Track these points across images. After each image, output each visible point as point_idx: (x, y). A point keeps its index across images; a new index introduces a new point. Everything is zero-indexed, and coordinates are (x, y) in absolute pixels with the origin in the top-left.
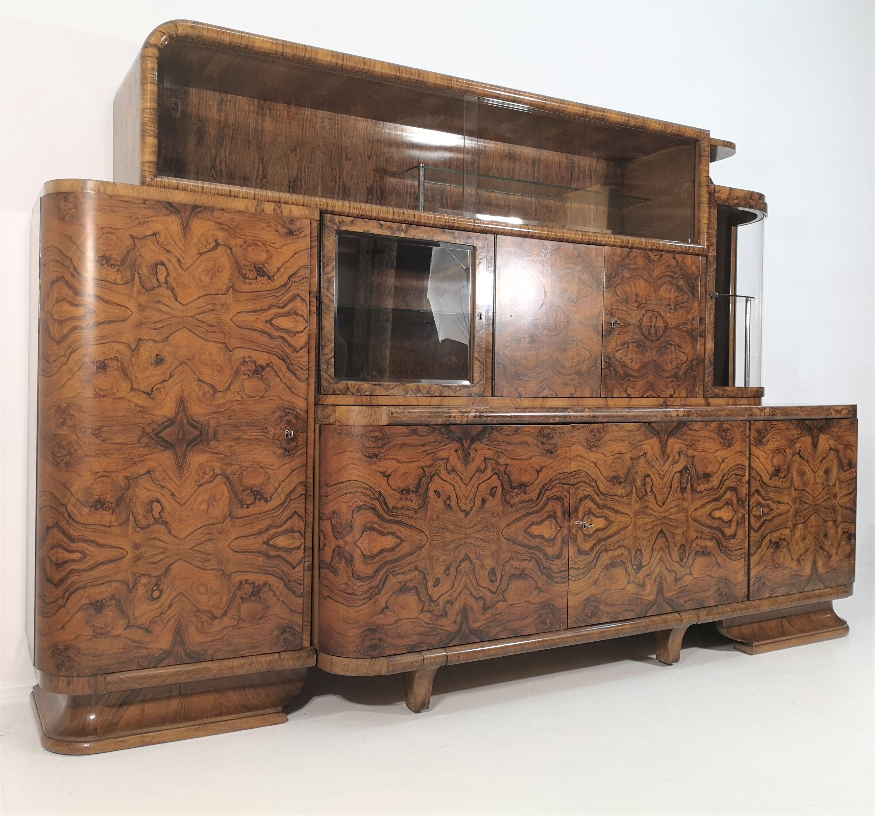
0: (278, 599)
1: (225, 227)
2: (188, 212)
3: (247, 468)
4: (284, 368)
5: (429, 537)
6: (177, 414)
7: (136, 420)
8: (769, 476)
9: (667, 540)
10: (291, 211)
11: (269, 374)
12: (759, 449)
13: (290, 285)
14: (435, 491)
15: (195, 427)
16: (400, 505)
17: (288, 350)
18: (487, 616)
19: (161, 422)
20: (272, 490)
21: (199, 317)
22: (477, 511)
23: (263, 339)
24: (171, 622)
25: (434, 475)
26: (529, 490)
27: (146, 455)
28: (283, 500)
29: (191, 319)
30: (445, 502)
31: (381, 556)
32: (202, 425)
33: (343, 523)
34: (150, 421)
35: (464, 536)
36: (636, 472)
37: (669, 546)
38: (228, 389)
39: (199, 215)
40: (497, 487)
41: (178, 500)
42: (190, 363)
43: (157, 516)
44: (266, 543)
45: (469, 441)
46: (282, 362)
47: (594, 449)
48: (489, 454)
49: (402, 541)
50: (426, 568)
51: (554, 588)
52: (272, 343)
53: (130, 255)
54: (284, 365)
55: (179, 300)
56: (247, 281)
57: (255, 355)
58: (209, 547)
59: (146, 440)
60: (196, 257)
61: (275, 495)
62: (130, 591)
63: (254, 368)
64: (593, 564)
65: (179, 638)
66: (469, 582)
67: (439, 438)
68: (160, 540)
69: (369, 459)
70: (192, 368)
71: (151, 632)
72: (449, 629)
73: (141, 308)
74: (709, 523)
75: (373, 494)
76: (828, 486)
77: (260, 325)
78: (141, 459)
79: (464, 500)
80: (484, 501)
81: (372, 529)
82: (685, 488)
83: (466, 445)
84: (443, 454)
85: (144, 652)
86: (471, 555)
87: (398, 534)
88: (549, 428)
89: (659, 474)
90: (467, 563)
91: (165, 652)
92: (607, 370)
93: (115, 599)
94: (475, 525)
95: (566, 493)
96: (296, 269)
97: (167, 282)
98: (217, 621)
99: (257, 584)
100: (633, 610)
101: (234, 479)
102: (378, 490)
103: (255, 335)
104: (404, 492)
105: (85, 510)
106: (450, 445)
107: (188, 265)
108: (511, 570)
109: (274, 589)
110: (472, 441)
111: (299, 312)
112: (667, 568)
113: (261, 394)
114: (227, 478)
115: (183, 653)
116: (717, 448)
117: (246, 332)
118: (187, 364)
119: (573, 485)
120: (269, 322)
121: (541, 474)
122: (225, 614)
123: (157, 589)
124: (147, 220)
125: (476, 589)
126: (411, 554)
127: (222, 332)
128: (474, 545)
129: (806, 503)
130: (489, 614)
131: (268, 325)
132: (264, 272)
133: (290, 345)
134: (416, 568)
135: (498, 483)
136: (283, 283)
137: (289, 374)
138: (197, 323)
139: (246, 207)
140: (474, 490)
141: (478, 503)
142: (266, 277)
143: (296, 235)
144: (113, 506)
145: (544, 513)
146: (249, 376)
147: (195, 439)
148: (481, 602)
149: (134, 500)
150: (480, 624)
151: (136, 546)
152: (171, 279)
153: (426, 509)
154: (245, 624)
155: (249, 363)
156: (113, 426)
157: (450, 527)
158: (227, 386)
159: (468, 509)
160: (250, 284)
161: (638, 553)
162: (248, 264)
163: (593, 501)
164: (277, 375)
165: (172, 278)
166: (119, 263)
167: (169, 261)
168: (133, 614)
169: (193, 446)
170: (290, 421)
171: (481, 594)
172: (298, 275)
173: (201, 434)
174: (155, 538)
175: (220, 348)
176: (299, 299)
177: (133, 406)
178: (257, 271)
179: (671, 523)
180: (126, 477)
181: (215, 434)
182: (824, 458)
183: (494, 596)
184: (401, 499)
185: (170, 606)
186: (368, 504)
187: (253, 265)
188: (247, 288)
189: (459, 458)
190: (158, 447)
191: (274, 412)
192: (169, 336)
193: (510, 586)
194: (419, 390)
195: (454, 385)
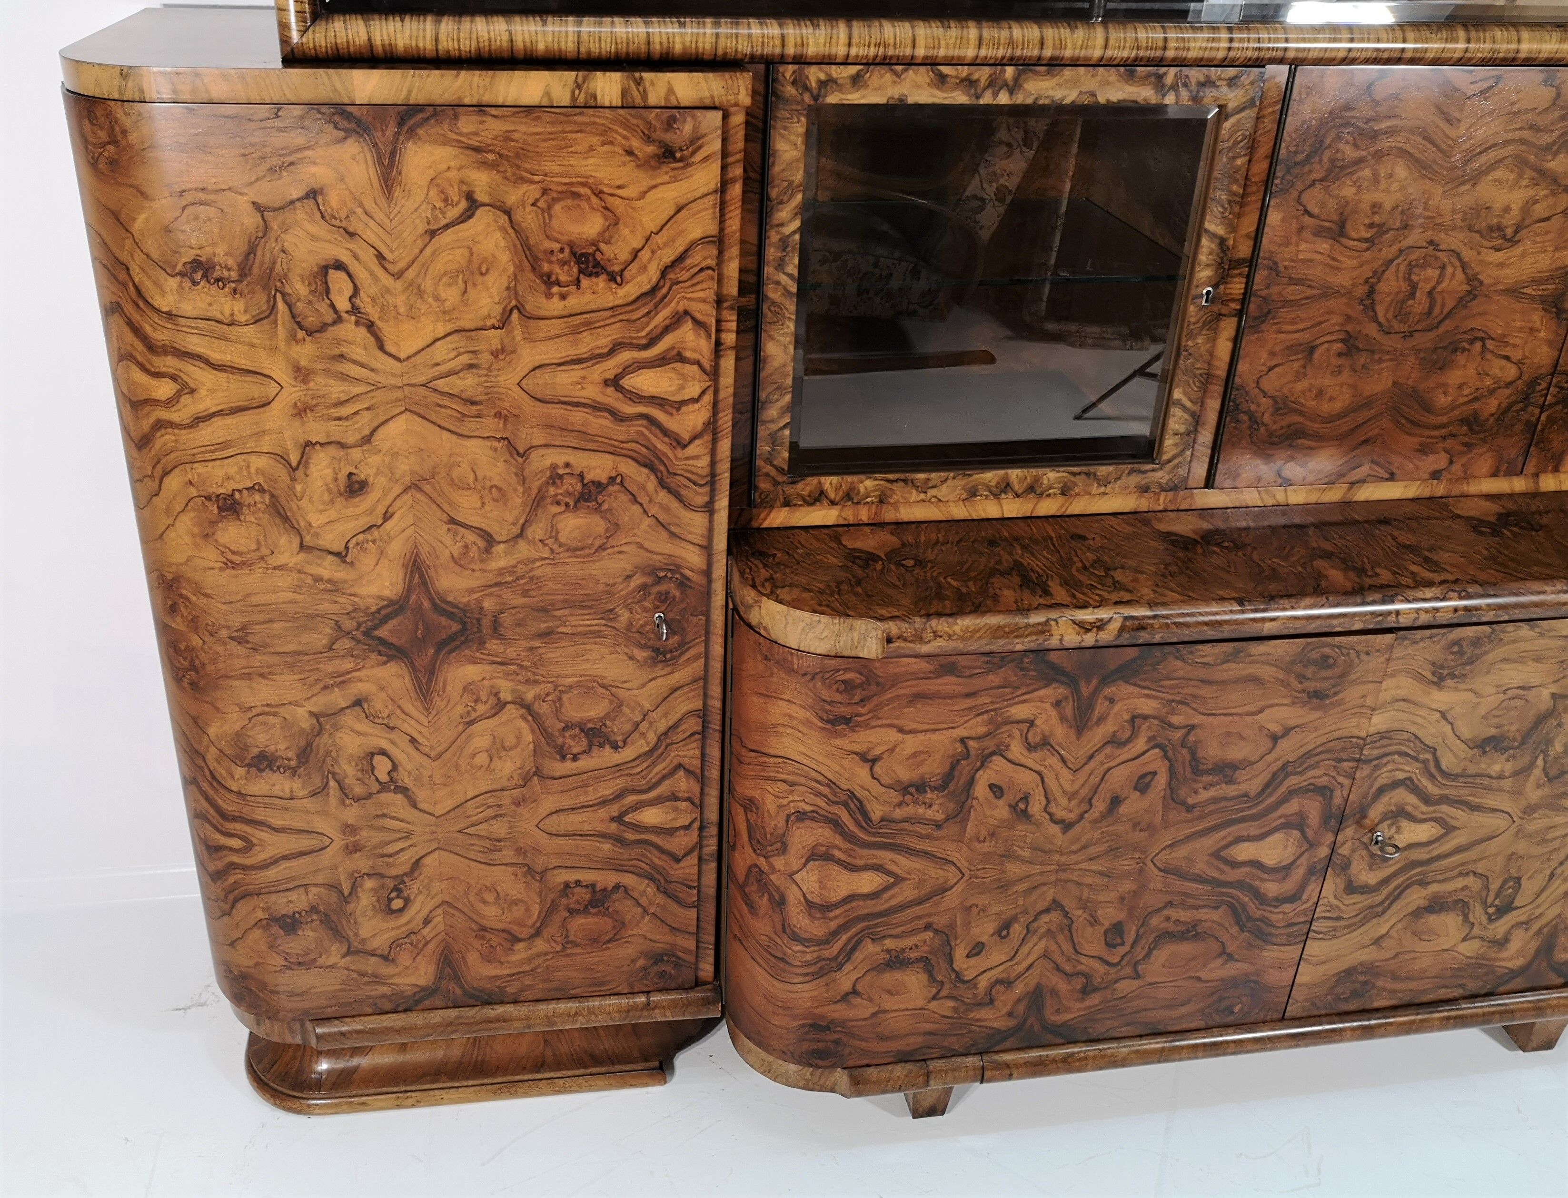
0: (645, 911)
1: (491, 157)
2: (392, 128)
3: (570, 687)
4: (652, 484)
5: (966, 872)
6: (409, 591)
7: (321, 607)
10: (671, 91)
11: (616, 500)
13: (664, 290)
14: (991, 786)
15: (451, 616)
16: (899, 813)
17: (662, 445)
18: (1088, 1003)
19: (374, 609)
20: (628, 727)
21: (440, 384)
22: (1095, 822)
23: (600, 423)
24: (431, 946)
25: (993, 753)
26: (1241, 775)
27: (349, 673)
28: (652, 744)
29: (421, 390)
30: (1013, 807)
31: (848, 906)
32: (464, 611)
33: (768, 830)
34: (350, 609)
35: (1054, 867)
38: (521, 535)
39: (420, 131)
40: (1155, 773)
41: (426, 750)
42: (427, 488)
43: (383, 777)
44: (619, 819)
45: (1094, 682)
46: (645, 471)
47: (1449, 683)
48: (1147, 706)
49: (899, 879)
50: (952, 926)
52: (621, 432)
53: (259, 253)
54: (653, 478)
55: (390, 348)
56: (555, 289)
57: (581, 461)
58: (499, 828)
59: (345, 644)
60: (420, 243)
61: (636, 735)
62: (346, 900)
63: (579, 487)
64: (1380, 909)
65: (448, 970)
66: (1054, 947)
67: (1014, 679)
68: (393, 818)
69: (829, 726)
70: (434, 496)
71: (393, 960)
72: (995, 1025)
73: (302, 374)
75: (834, 793)
77: (591, 392)
78: (339, 680)
79: (1063, 801)
80: (1116, 801)
81: (827, 857)
83: (1085, 690)
84: (1020, 711)
85: (385, 990)
86: (1066, 903)
87: (892, 867)
88: (1329, 645)
90: (1055, 916)
91: (423, 989)
93: (317, 912)
94: (1084, 847)
95: (1342, 779)
96: (681, 249)
97: (355, 310)
98: (520, 946)
99: (599, 887)
100: (1462, 985)
101: (544, 709)
102: (845, 787)
103: (578, 417)
104: (912, 790)
105: (240, 772)
106: (1042, 692)
107: (402, 265)
108: (1165, 925)
109: (636, 895)
110: (1106, 680)
111: (688, 354)
113: (598, 543)
114: (528, 708)
115: (458, 991)
117: (557, 411)
118: (420, 490)
119: (1369, 762)
120: (614, 382)
121: (1283, 743)
122: (537, 933)
123: (398, 897)
124: (288, 160)
125: (1069, 959)
126: (919, 902)
127: (498, 415)
128: (1078, 884)
130: (1094, 1000)
131: (610, 390)
132: (597, 264)
133: (665, 432)
134: (928, 927)
135: (1161, 767)
136: (647, 287)
137: (663, 496)
138: (436, 398)
139: (547, 94)
140: (1094, 780)
141: (1100, 806)
142: (603, 277)
143: (681, 160)
144: (293, 763)
145: (1275, 818)
146: (567, 505)
147: (452, 638)
148: (1078, 983)
149: (334, 754)
150: (1071, 1016)
151: (349, 829)
152: (364, 302)
153: (965, 821)
154: (578, 950)
155: (568, 480)
156: (270, 621)
157: (1020, 852)
158: (516, 530)
159: (1072, 816)
160: (563, 297)
161: (1509, 885)
162: (556, 246)
163: (1415, 790)
164: (635, 500)
165: (366, 299)
166: (234, 275)
167: (355, 256)
168: (356, 935)
169: (450, 652)
170: (668, 593)
171: (1080, 967)
172: (689, 262)
173: (464, 629)
174: (384, 815)
175: (495, 450)
176: (689, 324)
177: (309, 580)
178: (578, 262)
180: (312, 714)
181: (496, 625)
183: (1112, 970)
184: (900, 804)
185: (427, 922)
186: (822, 812)
187: (567, 251)
188: (555, 306)
189: (1063, 718)
190: (374, 656)
191: (629, 577)
192: (372, 434)
193: (1155, 952)
194: (1008, 485)
195: (1103, 470)
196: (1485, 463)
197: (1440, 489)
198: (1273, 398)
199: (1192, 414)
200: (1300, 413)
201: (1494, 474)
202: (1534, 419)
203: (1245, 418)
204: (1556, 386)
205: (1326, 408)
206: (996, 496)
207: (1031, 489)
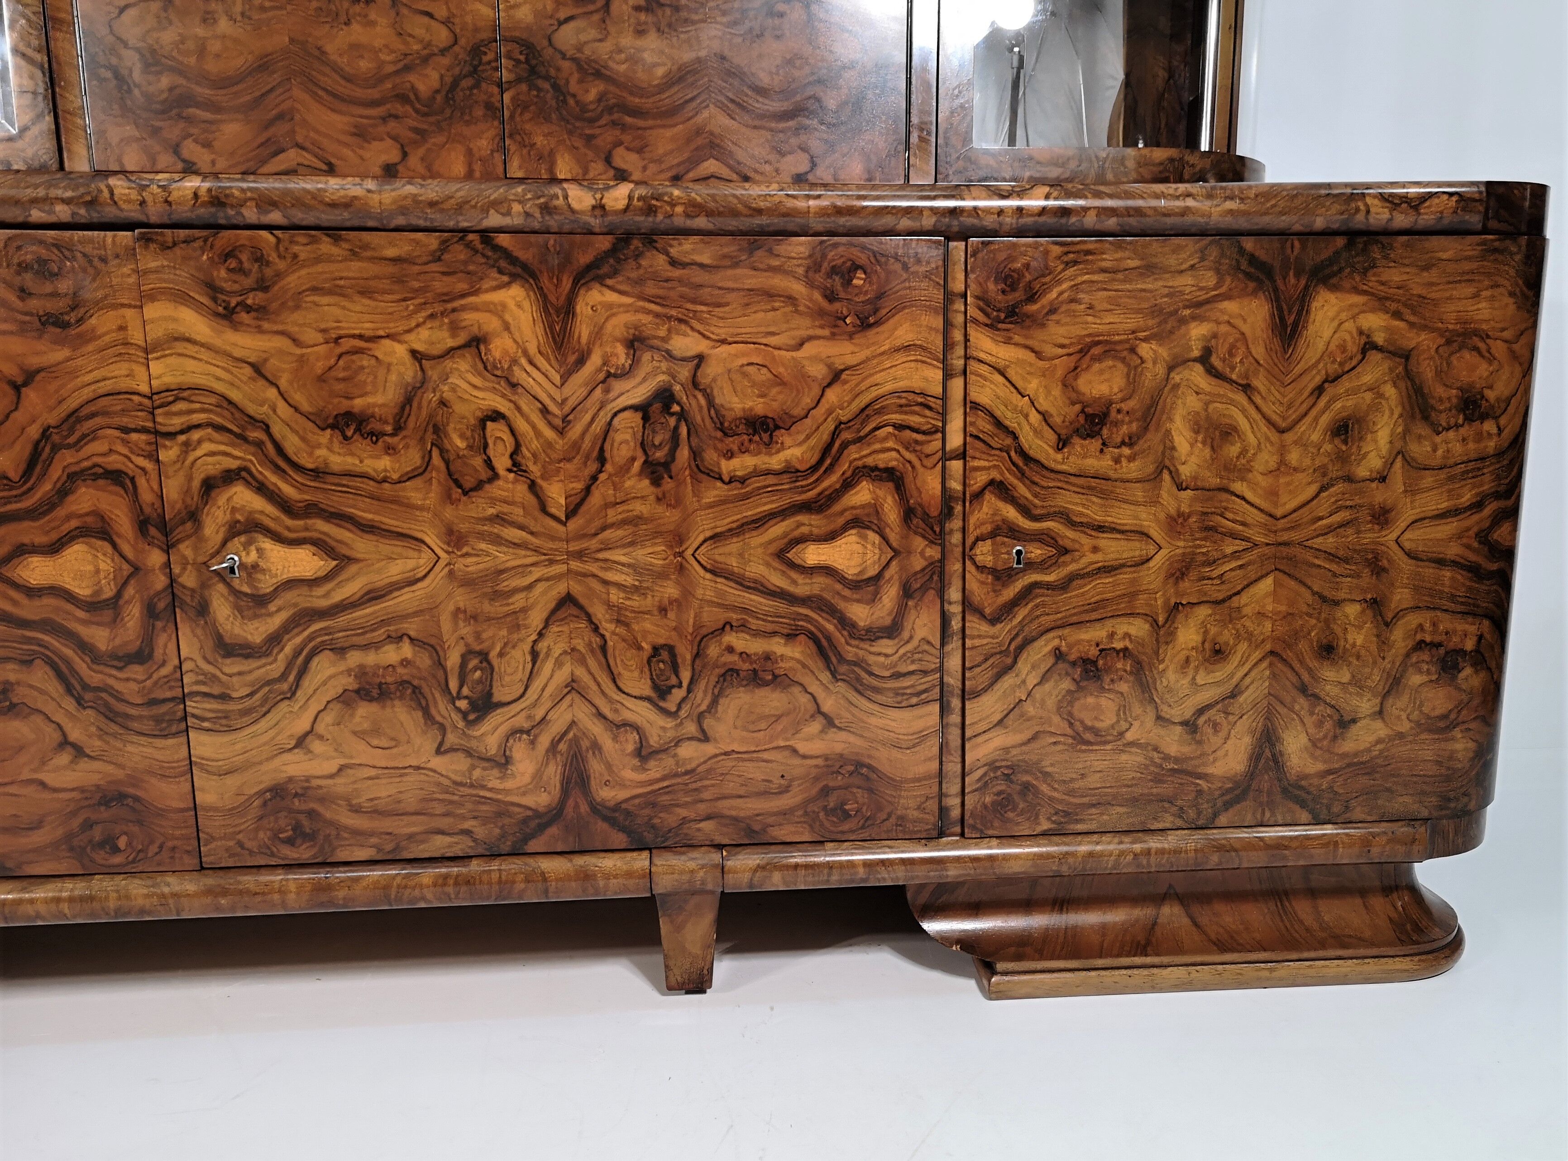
8: (1052, 437)
9: (596, 629)
12: (1008, 341)
36: (443, 403)
37: (604, 648)
47: (244, 317)
51: (130, 748)
64: (285, 686)
74: (777, 580)
76: (1349, 479)
82: (667, 465)
88: (41, 242)
89: (545, 411)
92: (524, 87)
95: (141, 461)
100: (467, 832)
112: (600, 715)
116: (804, 333)
119: (171, 435)
121: (30, 395)
129: (1234, 536)
145: (62, 519)
161: (473, 662)
163: (261, 489)
179: (611, 576)
182: (1332, 379)
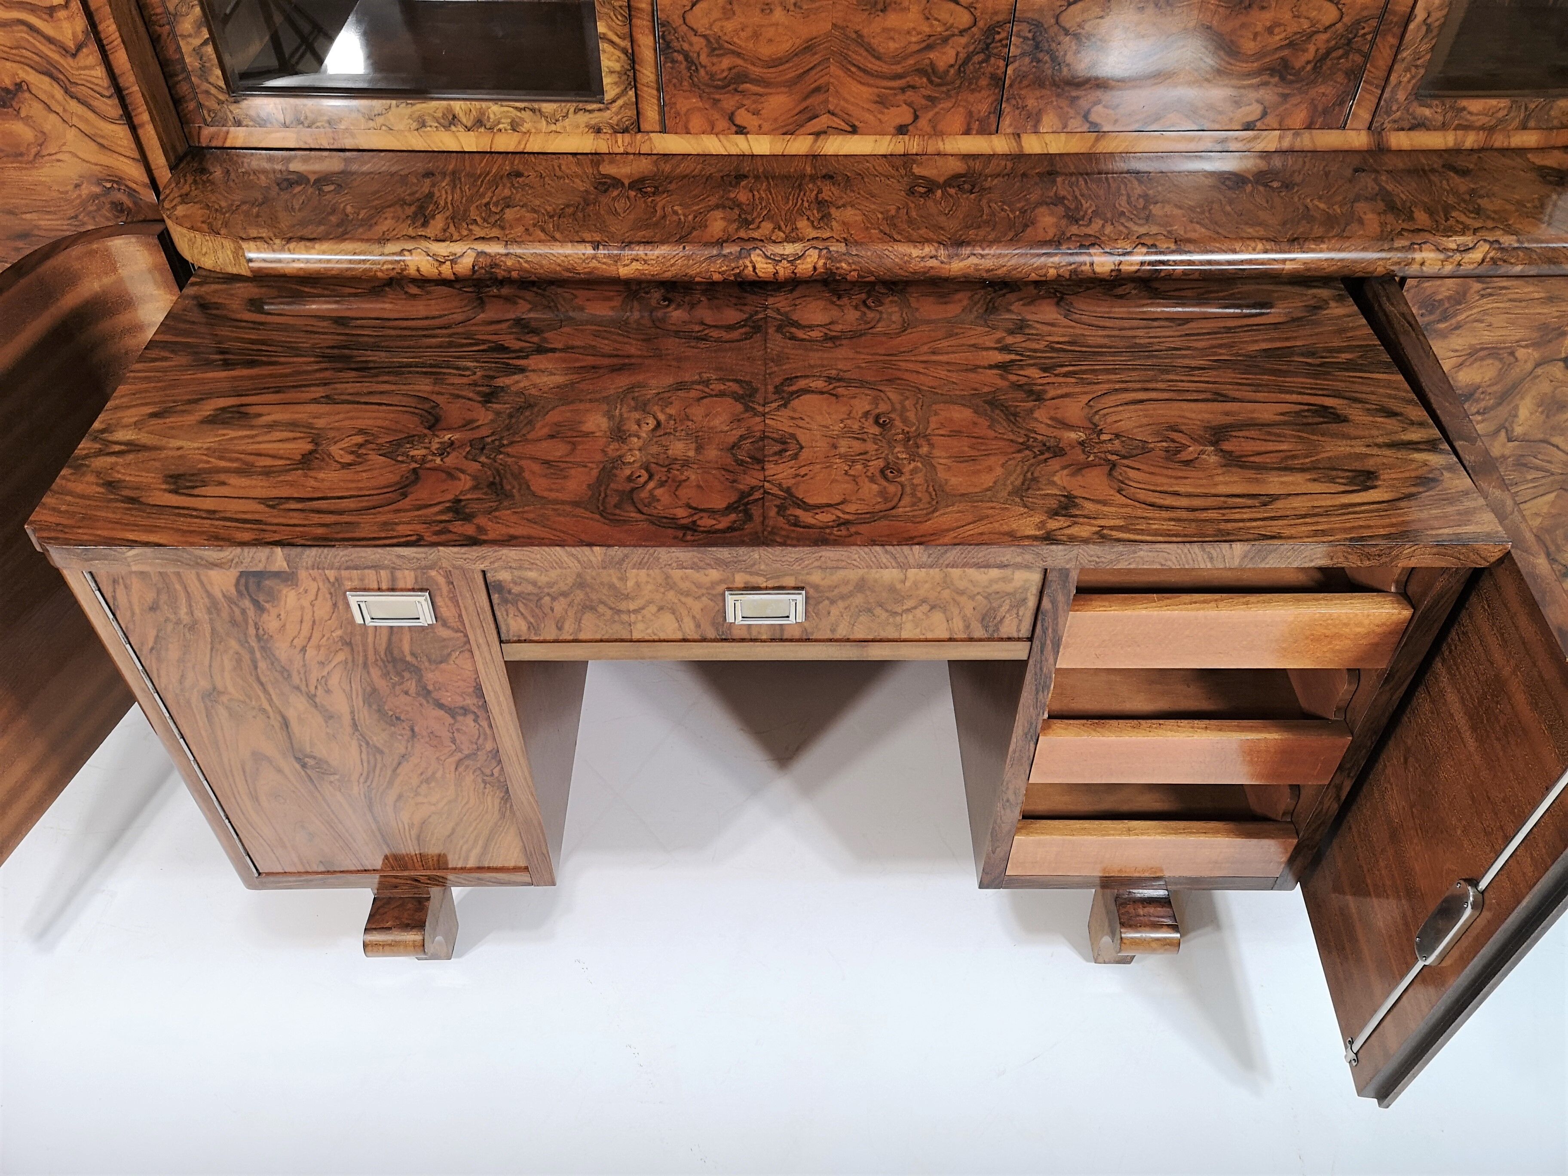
11: (32, 108)
17: (50, 52)
133: (50, 40)
137: (73, 105)
164: (49, 109)
170: (122, 204)
191: (78, 186)
194: (454, 117)
195: (548, 107)
196: (957, 120)
197: (913, 144)
198: (705, 36)
199: (624, 51)
200: (738, 55)
201: (967, 132)
202: (1000, 72)
203: (680, 58)
204: (1018, 36)
205: (766, 51)
206: (447, 128)
207: (480, 123)
